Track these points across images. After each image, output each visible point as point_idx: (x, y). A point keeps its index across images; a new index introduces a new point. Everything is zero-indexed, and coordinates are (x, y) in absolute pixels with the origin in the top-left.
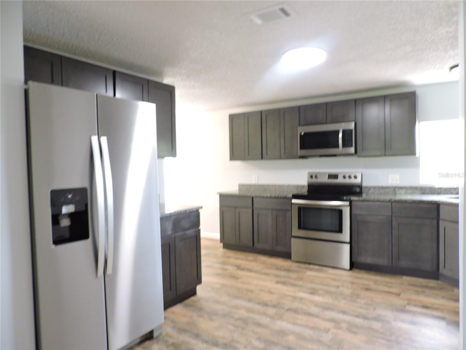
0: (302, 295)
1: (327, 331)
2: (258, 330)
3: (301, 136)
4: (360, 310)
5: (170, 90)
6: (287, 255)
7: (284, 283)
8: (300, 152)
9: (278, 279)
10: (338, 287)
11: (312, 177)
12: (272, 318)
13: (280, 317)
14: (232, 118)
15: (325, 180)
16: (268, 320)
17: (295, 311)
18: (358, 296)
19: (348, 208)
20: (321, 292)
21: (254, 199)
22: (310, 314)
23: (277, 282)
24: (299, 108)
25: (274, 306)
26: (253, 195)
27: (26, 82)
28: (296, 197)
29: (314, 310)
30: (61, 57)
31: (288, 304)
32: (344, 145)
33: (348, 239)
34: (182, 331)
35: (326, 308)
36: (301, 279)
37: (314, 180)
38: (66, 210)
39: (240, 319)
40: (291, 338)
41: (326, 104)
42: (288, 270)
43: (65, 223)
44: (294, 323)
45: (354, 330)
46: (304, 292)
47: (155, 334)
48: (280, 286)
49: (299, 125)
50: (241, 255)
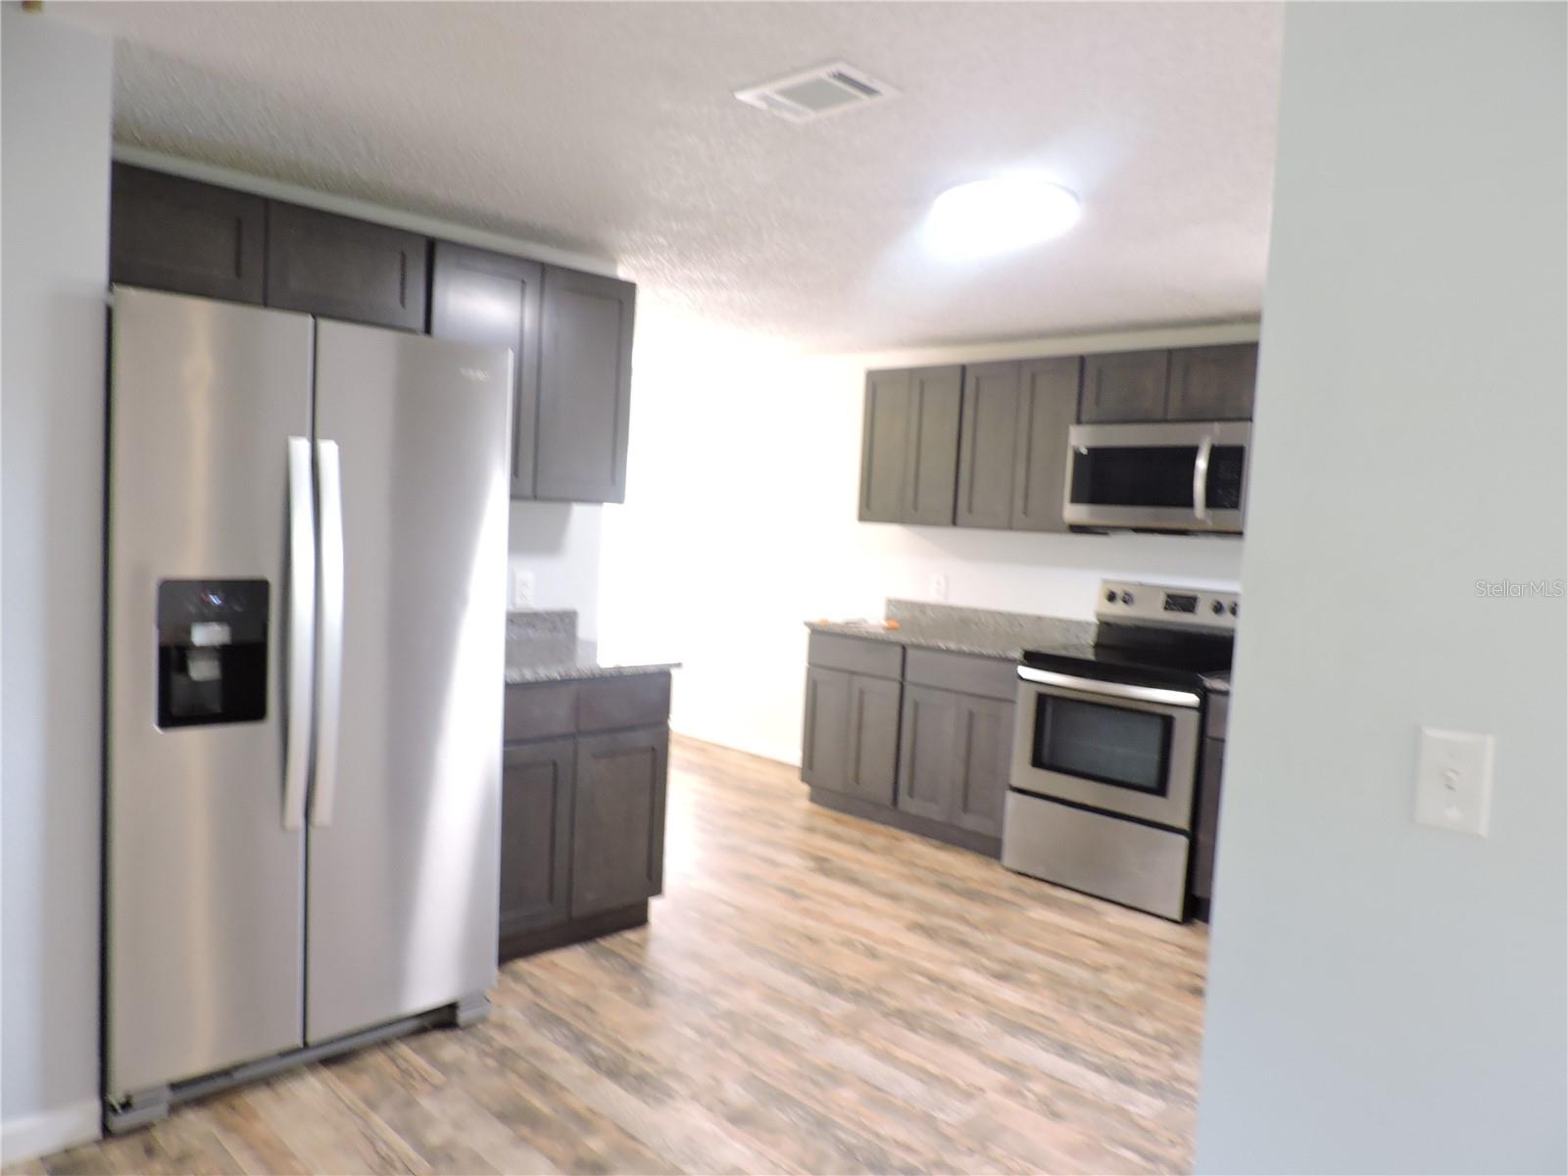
0: (968, 976)
1: (968, 1094)
2: (765, 1055)
3: (1078, 455)
4: (1124, 1053)
5: (618, 299)
6: (989, 847)
7: (929, 932)
8: (1075, 513)
9: (922, 919)
10: (1099, 969)
11: (1112, 597)
12: (825, 1026)
13: (852, 1030)
14: (876, 382)
15: (1152, 611)
16: (812, 1031)
17: (910, 1020)
18: (1148, 1008)
19: (1195, 716)
20: (1033, 977)
21: (910, 653)
22: (951, 1038)
23: (916, 927)
24: (1082, 360)
25: (857, 996)
26: (904, 639)
27: (110, 289)
28: (1034, 659)
29: (975, 1026)
30: (267, 203)
31: (904, 995)
32: (1212, 502)
33: (1182, 821)
34: (547, 1019)
35: (1016, 1026)
36: (994, 927)
37: (1118, 610)
38: (206, 635)
39: (730, 1015)
40: (847, 1095)
41: (1170, 353)
42: (972, 895)
43: (202, 670)
44: (886, 1057)
45: (1062, 1106)
46: (979, 968)
47: (463, 1016)
48: (914, 941)
49: (1079, 422)
50: (853, 828)
